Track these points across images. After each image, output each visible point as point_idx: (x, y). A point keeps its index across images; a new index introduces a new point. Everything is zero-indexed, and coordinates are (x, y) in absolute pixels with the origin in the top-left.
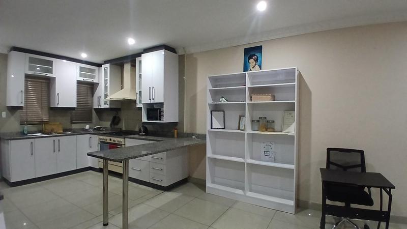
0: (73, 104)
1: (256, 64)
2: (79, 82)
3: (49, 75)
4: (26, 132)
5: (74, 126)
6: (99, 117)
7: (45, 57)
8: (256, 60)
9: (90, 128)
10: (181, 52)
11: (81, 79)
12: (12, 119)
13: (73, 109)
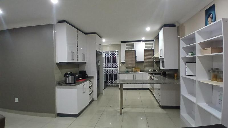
0: (142, 60)
1: (211, 21)
2: (145, 50)
3: (133, 49)
4: (127, 71)
5: (146, 69)
6: (157, 65)
7: (131, 43)
8: (212, 18)
9: (151, 71)
10: (177, 25)
11: (146, 49)
12: (123, 66)
13: (143, 62)
